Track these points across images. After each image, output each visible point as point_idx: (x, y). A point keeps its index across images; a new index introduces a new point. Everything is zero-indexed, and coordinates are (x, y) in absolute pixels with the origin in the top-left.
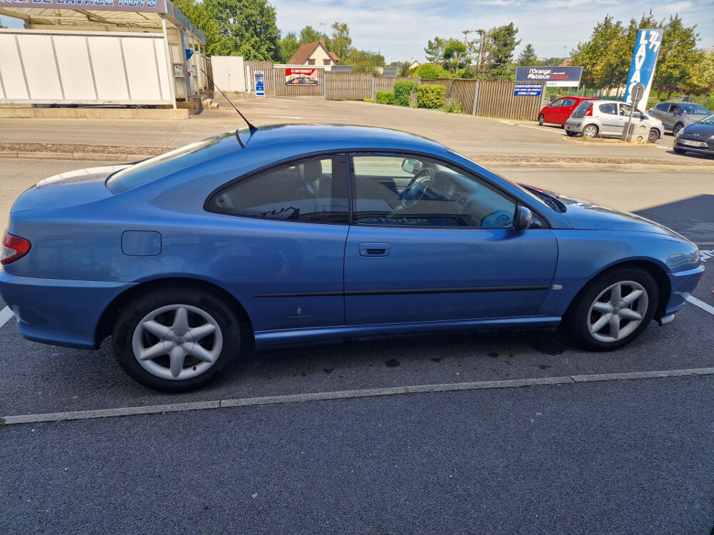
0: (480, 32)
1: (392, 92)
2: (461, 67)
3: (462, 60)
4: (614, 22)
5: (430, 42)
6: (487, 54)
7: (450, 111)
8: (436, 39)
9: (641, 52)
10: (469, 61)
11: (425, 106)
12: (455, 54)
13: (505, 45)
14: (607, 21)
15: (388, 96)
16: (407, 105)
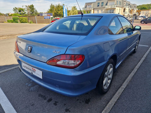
0: (26, 6)
1: (12, 20)
2: (24, 14)
3: (24, 12)
4: (53, 5)
5: (14, 8)
6: (29, 11)
7: (30, 23)
8: (15, 8)
9: (64, 10)
10: (25, 13)
11: (23, 22)
12: (21, 11)
13: (33, 9)
14: (52, 5)
15: (11, 21)
16: (18, 23)
